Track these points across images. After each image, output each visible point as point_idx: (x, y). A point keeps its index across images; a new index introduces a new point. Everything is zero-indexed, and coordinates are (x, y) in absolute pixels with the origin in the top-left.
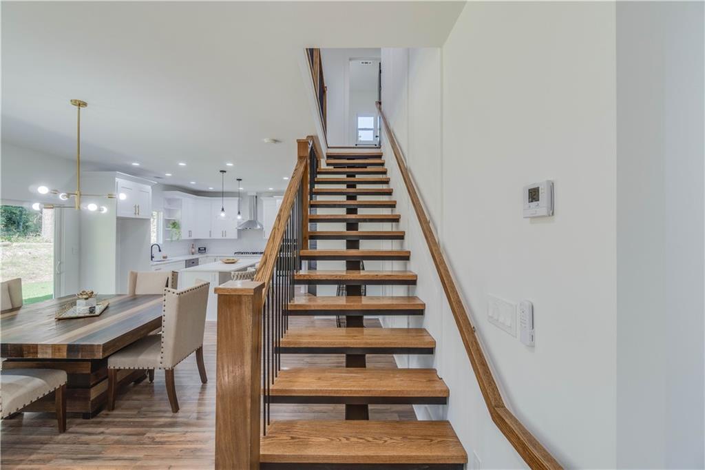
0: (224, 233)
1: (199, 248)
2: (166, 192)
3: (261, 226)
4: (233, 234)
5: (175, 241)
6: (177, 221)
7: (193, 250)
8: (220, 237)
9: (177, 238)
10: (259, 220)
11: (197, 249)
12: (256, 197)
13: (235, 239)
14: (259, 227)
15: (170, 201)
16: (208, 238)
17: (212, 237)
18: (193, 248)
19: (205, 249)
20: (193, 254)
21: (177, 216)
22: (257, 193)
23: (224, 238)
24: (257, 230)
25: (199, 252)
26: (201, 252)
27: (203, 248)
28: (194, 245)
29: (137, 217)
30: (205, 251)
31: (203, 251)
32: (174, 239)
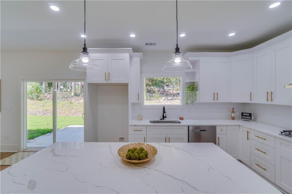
1: (242, 113)
6: (196, 84)
7: (233, 115)
9: (192, 101)
11: (240, 114)
15: (194, 64)
18: (233, 112)
20: (233, 118)
21: (197, 79)
25: (242, 118)
26: (245, 118)
27: (248, 113)
28: (233, 109)
29: (109, 82)
30: (250, 118)
31: (248, 117)
32: (189, 102)
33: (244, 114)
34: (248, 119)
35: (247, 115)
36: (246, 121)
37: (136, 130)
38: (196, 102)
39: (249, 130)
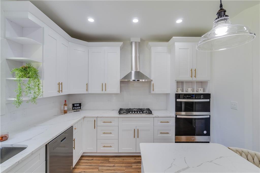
0: (104, 86)
1: (73, 105)
4: (114, 87)
5: (27, 101)
7: (66, 108)
8: (99, 91)
9: (32, 95)
11: (71, 106)
13: (116, 94)
16: (85, 92)
17: (90, 91)
18: (65, 105)
19: (80, 104)
20: (65, 112)
22: (141, 40)
23: (104, 92)
25: (73, 109)
26: (76, 109)
27: (78, 104)
28: (65, 101)
30: (80, 107)
31: (78, 108)
32: (24, 99)
33: (75, 105)
34: (78, 109)
35: (78, 105)
36: (77, 111)
38: (39, 97)
39: (96, 119)
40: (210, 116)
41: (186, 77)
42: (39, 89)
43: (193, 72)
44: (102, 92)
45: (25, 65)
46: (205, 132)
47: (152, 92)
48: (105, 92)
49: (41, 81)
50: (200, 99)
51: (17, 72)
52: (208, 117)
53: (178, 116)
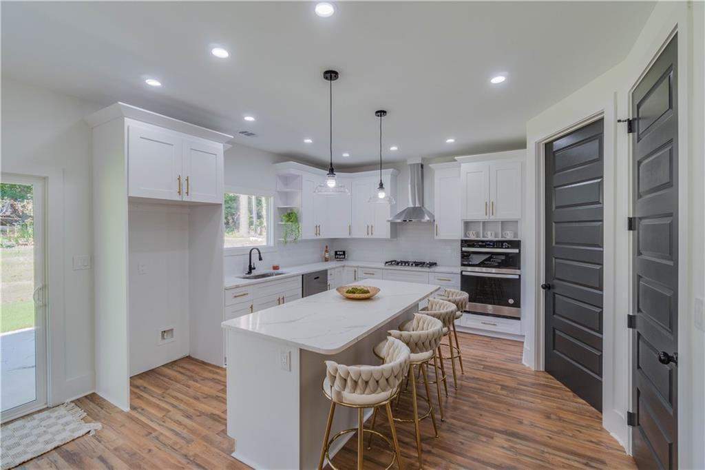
0: (370, 229)
1: (336, 252)
2: (278, 164)
3: (432, 216)
4: (384, 231)
5: (291, 242)
6: (295, 211)
7: (327, 256)
8: (364, 236)
9: (294, 237)
10: (427, 206)
11: (333, 254)
12: (422, 166)
13: (385, 240)
14: (427, 218)
15: (286, 179)
16: (348, 236)
17: (354, 236)
18: (326, 251)
19: (344, 252)
20: (326, 260)
21: (296, 204)
22: (423, 159)
23: (370, 236)
24: (424, 223)
25: (336, 258)
26: (339, 258)
27: (342, 251)
28: (327, 247)
29: (186, 198)
30: (344, 256)
31: (341, 256)
32: (288, 239)
33: (338, 253)
34: (341, 258)
37: (237, 295)
38: (299, 239)
39: (356, 269)
40: (520, 276)
41: (478, 214)
42: (299, 232)
43: (490, 207)
44: (368, 237)
45: (289, 212)
46: (511, 301)
47: (436, 238)
48: (372, 237)
49: (300, 224)
50: (502, 248)
51: (284, 218)
52: (517, 277)
53: (464, 273)
